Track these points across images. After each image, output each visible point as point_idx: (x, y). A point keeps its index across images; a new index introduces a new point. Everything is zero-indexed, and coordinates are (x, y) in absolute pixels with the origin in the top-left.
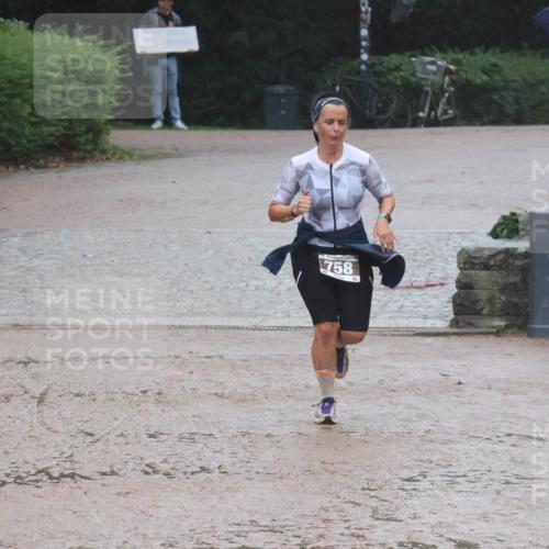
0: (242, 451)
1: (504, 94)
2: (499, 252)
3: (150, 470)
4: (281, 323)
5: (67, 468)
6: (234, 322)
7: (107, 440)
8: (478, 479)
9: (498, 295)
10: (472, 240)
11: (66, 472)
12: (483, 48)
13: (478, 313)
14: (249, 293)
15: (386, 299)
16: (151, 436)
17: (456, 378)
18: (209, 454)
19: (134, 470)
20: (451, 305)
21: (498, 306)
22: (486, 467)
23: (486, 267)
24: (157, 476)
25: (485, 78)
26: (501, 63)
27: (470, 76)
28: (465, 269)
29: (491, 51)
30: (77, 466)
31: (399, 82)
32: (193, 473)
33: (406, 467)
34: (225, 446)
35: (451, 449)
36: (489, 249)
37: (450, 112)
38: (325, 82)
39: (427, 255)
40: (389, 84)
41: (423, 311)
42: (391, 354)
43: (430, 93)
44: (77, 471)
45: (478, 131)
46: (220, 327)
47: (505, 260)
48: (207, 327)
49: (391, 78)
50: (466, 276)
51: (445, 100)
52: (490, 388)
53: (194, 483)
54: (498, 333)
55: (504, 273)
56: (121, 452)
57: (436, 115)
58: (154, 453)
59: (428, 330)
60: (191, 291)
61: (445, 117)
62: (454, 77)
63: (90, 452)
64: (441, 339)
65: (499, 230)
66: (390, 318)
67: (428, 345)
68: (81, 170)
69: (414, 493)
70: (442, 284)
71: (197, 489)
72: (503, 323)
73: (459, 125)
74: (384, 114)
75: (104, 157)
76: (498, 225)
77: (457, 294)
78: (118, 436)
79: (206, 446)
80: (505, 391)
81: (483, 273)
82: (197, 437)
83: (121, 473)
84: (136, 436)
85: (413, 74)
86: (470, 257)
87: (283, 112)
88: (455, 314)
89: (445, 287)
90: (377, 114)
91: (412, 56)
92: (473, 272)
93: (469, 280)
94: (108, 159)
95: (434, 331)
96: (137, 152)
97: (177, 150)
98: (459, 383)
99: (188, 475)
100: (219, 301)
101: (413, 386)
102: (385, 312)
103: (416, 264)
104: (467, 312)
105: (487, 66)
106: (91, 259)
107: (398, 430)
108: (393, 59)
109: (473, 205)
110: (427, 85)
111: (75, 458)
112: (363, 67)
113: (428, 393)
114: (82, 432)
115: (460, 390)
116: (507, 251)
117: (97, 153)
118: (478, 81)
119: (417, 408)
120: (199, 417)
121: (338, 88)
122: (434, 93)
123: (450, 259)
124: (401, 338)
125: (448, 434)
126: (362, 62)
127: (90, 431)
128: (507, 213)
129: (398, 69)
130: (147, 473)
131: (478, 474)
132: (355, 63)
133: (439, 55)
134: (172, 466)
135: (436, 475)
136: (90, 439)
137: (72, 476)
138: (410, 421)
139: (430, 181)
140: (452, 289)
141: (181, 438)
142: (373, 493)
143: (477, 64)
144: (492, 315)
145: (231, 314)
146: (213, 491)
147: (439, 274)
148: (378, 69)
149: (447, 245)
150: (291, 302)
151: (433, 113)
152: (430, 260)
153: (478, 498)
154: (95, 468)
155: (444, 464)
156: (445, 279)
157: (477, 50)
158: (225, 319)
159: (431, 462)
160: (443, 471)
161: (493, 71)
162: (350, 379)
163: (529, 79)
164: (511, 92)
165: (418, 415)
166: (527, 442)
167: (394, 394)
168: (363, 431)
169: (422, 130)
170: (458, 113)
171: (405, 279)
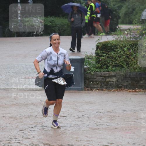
12: (50, 16)
25: (51, 24)
26: (55, 20)
29: (52, 17)
33: (31, 124)
57: (38, 33)
61: (41, 34)
64: (40, 91)
69: (33, 131)
73: (44, 36)
101: (33, 104)
105: (51, 21)
107: (29, 115)
113: (37, 105)
118: (49, 25)
119: (34, 109)
124: (30, 91)
135: (39, 126)
138: (32, 113)
139: (37, 51)
142: (23, 132)
143: (48, 20)
149: (41, 67)
151: (37, 33)
155: (41, 123)
157: (48, 17)
159: (38, 123)
161: (52, 22)
162: (17, 102)
163: (62, 24)
164: (58, 28)
165: (34, 111)
166: (62, 118)
167: (28, 106)
168: (20, 116)
169: (35, 37)
170: (44, 33)
171: (31, 76)
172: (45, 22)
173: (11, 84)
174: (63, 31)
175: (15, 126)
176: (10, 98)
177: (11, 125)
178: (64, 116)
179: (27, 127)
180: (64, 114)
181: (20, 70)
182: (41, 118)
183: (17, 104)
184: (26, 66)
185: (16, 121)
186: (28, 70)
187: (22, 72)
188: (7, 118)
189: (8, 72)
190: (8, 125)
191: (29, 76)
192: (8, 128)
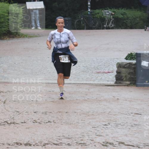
0: (60, 117)
1: (127, 20)
2: (128, 64)
3: (35, 122)
5: (12, 121)
7: (23, 114)
8: (124, 125)
9: (128, 75)
10: (120, 60)
11: (12, 122)
13: (122, 80)
15: (97, 76)
16: (35, 112)
17: (117, 98)
18: (50, 117)
19: (30, 122)
20: (115, 78)
21: (128, 78)
22: (126, 122)
23: (124, 67)
24: (37, 123)
25: (122, 16)
26: (126, 12)
27: (118, 16)
28: (119, 68)
29: (123, 9)
30: (15, 120)
32: (46, 123)
33: (104, 122)
34: (55, 115)
35: (116, 117)
36: (125, 63)
37: (113, 25)
38: (79, 17)
39: (108, 64)
40: (96, 17)
41: (107, 79)
42: (99, 91)
43: (107, 20)
44: (15, 122)
45: (120, 31)
46: (52, 83)
47: (129, 66)
48: (49, 83)
49: (96, 16)
50: (119, 70)
51: (111, 22)
52: (126, 100)
53: (47, 125)
54: (128, 85)
55: (129, 69)
56: (27, 117)
57: (109, 26)
58: (36, 117)
59: (109, 85)
60: (44, 73)
61: (112, 27)
62: (113, 16)
63: (18, 117)
64: (113, 87)
65: (127, 57)
66: (99, 81)
67: (109, 88)
68: (13, 40)
69: (107, 129)
70: (112, 72)
71: (48, 127)
72: (129, 83)
73: (115, 29)
74: (95, 26)
76: (127, 56)
77: (116, 75)
78: (26, 112)
79: (50, 115)
80: (130, 101)
81: (123, 69)
82: (47, 113)
83: (27, 122)
84: (31, 112)
85: (103, 15)
86: (120, 65)
87: (67, 25)
88: (116, 80)
89: (113, 73)
90: (93, 26)
91: (102, 10)
92: (121, 69)
93: (119, 71)
94: (20, 37)
95: (110, 85)
96: (28, 35)
97: (39, 35)
98: (118, 99)
99: (45, 123)
100: (52, 76)
101: (105, 100)
102: (97, 79)
103: (105, 67)
104: (119, 80)
105: (122, 13)
106: (17, 64)
107: (102, 111)
108: (97, 11)
109: (120, 51)
110: (106, 18)
111: (14, 118)
112: (89, 13)
113: (109, 101)
114: (16, 111)
115: (118, 101)
116: (130, 63)
117: (17, 36)
118: (120, 17)
119: (106, 106)
120: (48, 107)
121: (82, 19)
122: (108, 20)
123: (114, 65)
125: (115, 113)
126: (89, 11)
127: (18, 111)
128: (130, 53)
129: (98, 13)
130: (34, 123)
131: (124, 124)
132: (87, 12)
134: (41, 121)
135: (112, 124)
136: (18, 113)
137: (14, 123)
138: (105, 109)
139: (108, 44)
140: (115, 73)
141: (43, 113)
142: (95, 129)
143: (120, 12)
144: (126, 81)
146: (52, 128)
147: (111, 69)
148: (93, 13)
149: (113, 61)
151: (108, 26)
152: (109, 65)
153: (124, 130)
154: (20, 121)
155: (114, 121)
157: (120, 9)
158: (54, 81)
159: (111, 120)
160: (114, 123)
161: (124, 14)
162: (88, 97)
163: (134, 17)
164: (129, 20)
165: (107, 108)
166: (136, 115)
167: (100, 102)
168: (92, 112)
169: (105, 30)
170: (115, 26)
171: (102, 71)
172: (117, 14)
173: (82, 78)
174: (135, 24)
175: (88, 123)
177: (83, 121)
178: (139, 113)
179: (100, 124)
180: (138, 111)
181: (91, 64)
182: (114, 115)
183: (88, 100)
184: (97, 60)
185: (88, 117)
186: (99, 64)
187: (93, 67)
188: (79, 114)
189: (79, 66)
190: (80, 122)
191: (100, 70)
192: (80, 124)
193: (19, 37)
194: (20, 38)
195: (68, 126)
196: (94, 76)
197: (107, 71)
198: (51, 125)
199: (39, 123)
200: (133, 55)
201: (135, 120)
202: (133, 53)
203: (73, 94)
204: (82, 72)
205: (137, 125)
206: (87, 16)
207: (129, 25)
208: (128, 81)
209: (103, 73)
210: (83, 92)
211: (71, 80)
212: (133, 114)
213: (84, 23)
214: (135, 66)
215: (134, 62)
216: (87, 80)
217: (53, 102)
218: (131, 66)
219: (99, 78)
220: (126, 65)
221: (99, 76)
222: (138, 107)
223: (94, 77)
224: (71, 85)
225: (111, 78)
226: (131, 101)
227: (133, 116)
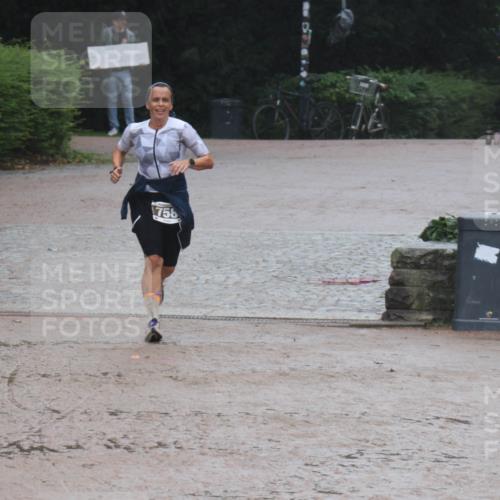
0: (195, 429)
1: (429, 110)
2: (430, 253)
3: (112, 445)
4: (230, 313)
5: (36, 441)
6: (186, 312)
7: (72, 417)
8: (410, 458)
9: (426, 291)
10: (402, 242)
11: (35, 446)
12: (412, 68)
13: (408, 308)
14: (199, 286)
15: (324, 293)
16: (112, 414)
17: (389, 366)
18: (165, 431)
19: (97, 444)
20: (383, 300)
21: (427, 301)
22: (417, 446)
23: (416, 266)
24: (118, 450)
25: (412, 95)
26: (426, 82)
27: (398, 93)
28: (398, 267)
29: (419, 71)
30: (46, 440)
31: (334, 98)
33: (345, 446)
34: (179, 424)
35: (385, 430)
36: (421, 250)
37: (379, 125)
38: (267, 96)
39: (361, 254)
40: (325, 99)
41: (357, 305)
42: (329, 343)
43: (362, 108)
44: (45, 445)
45: (405, 144)
46: (173, 317)
47: (434, 261)
49: (327, 94)
50: (398, 275)
51: (375, 114)
52: (419, 375)
53: (151, 457)
54: (426, 326)
55: (433, 272)
56: (85, 428)
57: (366, 128)
58: (115, 429)
59: (362, 322)
61: (375, 130)
62: (384, 94)
63: (57, 427)
64: (374, 330)
65: (428, 233)
66: (328, 311)
67: (363, 335)
68: (45, 172)
69: (352, 469)
70: (374, 281)
71: (156, 462)
72: (430, 317)
73: (387, 138)
74: (319, 126)
75: (65, 160)
76: (428, 229)
77: (389, 290)
78: (82, 413)
79: (163, 424)
80: (434, 379)
81: (414, 271)
82: (154, 415)
83: (85, 447)
84: (99, 414)
85: (347, 91)
86: (402, 256)
87: (228, 123)
88: (388, 308)
89: (377, 284)
90: (313, 127)
91: (347, 74)
92: (405, 270)
93: (400, 278)
94: (69, 162)
95: (367, 323)
96: (95, 157)
98: (392, 371)
99: (148, 450)
101: (349, 372)
102: (323, 306)
103: (351, 262)
104: (398, 307)
105: (414, 84)
106: (56, 253)
107: (336, 412)
108: (330, 77)
109: (402, 210)
110: (360, 101)
111: (43, 433)
112: (302, 83)
113: (363, 379)
114: (49, 409)
115: (392, 377)
116: (436, 252)
117: (58, 157)
118: (406, 98)
119: (353, 393)
120: (156, 397)
121: (278, 102)
122: (365, 108)
123: (382, 258)
124: (337, 329)
125: (382, 416)
126: (302, 79)
127: (56, 408)
128: (437, 218)
129: (333, 85)
130: (109, 447)
131: (410, 452)
132: (295, 79)
133: (371, 74)
134: (132, 441)
135: (372, 453)
136: (56, 415)
137: (41, 449)
138: (349, 404)
139: (363, 188)
140: (385, 286)
141: (139, 416)
142: (315, 469)
143: (406, 83)
144: (420, 310)
145: (183, 305)
146: (170, 464)
147: (373, 272)
148: (315, 85)
149: (380, 245)
150: (238, 295)
151: (364, 127)
152: (364, 259)
153: (410, 474)
154: (62, 442)
155: (379, 443)
156: (378, 276)
157: (406, 71)
158: (178, 309)
159: (368, 441)
160: (379, 449)
161: (419, 89)
162: (292, 365)
163: (453, 97)
164: (435, 109)
165: (355, 399)
166: (454, 425)
167: (333, 379)
168: (304, 413)
169: (355, 142)
170: (386, 127)
171: (341, 277)
172: (395, 90)
173: (274, 301)
174: (455, 122)
175: (290, 449)
176: (271, 350)
177: (273, 444)
178: (462, 419)
179: (329, 454)
180: (459, 412)
181: (303, 254)
182: (379, 425)
183: (293, 372)
184: (327, 239)
185: (292, 431)
186: (332, 255)
187: (310, 263)
188: (260, 419)
189: (264, 261)
190: (264, 445)
191: (335, 276)
192: (263, 455)
193: (64, 163)
194: (68, 166)
195: (222, 458)
196: (313, 294)
197: (356, 277)
198: (168, 456)
199: (125, 448)
200: (449, 224)
201: (447, 440)
202: (449, 220)
203: (240, 352)
204: (275, 280)
205: (454, 457)
206: (297, 94)
207: (435, 124)
208: (427, 310)
209: (344, 284)
210: (275, 348)
211: (236, 308)
212: (441, 422)
213: (283, 118)
214: (454, 261)
215: (450, 247)
216: (290, 308)
217: (176, 379)
218: (439, 261)
219: (331, 300)
220: (422, 257)
221: (331, 293)
222: (458, 400)
223: (315, 296)
224: (236, 323)
225: (372, 302)
226: (436, 377)
227: (442, 427)
